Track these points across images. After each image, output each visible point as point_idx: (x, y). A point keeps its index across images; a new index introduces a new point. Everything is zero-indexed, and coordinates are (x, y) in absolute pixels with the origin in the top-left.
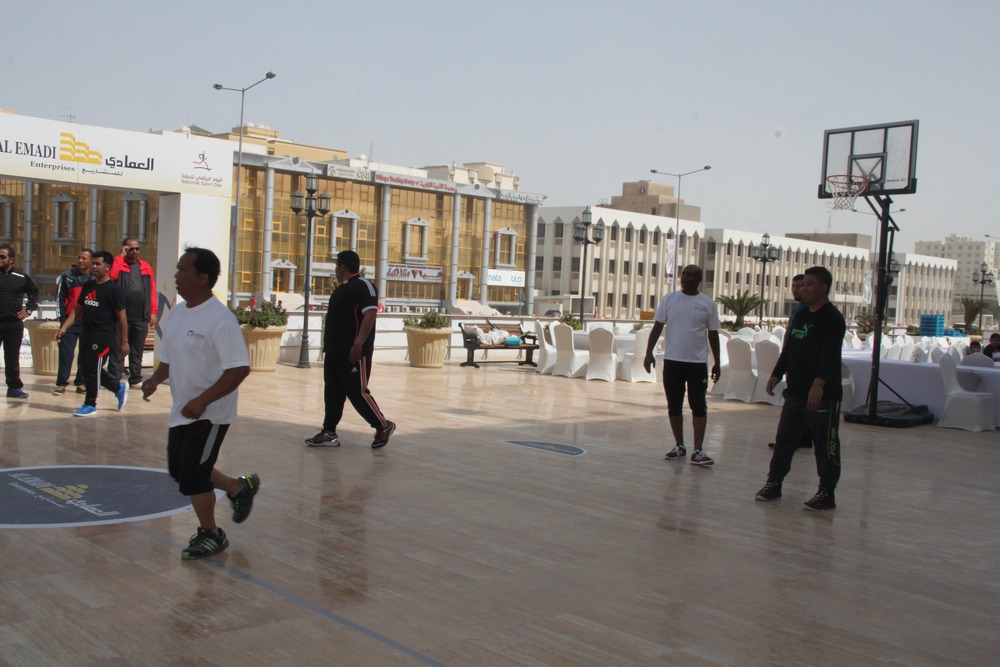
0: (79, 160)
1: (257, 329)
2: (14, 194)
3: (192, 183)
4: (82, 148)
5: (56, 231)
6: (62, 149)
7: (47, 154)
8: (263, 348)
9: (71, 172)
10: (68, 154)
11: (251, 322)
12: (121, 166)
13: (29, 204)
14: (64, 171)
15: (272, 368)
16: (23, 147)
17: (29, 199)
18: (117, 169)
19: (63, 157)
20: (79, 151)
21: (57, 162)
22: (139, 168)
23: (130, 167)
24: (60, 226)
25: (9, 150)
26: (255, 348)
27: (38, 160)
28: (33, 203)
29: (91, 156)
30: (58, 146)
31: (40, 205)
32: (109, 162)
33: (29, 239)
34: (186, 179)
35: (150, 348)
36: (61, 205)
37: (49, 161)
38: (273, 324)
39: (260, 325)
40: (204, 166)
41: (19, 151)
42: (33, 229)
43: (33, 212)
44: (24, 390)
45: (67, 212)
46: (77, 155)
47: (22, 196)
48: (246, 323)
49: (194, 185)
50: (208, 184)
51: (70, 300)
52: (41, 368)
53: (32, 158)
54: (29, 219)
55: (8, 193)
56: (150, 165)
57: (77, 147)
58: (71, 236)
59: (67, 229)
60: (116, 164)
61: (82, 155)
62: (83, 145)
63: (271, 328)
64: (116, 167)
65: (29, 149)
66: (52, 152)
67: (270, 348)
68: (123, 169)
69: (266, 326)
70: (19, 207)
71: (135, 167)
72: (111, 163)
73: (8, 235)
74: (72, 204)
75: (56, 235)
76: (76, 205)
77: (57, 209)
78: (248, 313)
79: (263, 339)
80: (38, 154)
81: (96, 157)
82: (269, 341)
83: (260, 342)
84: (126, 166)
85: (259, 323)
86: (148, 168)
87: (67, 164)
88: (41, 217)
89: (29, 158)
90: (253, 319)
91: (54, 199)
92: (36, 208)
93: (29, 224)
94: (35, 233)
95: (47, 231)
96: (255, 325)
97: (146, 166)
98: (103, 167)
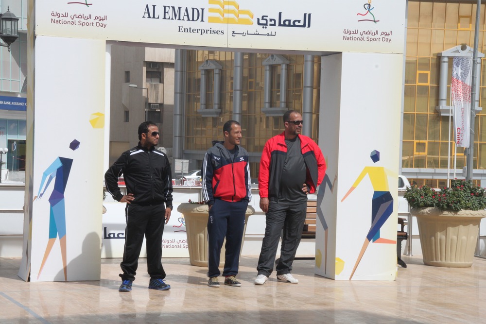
0: (228, 21)
1: (447, 214)
2: (223, 59)
3: (355, 39)
4: (232, 7)
5: (267, 99)
6: (211, 10)
7: (195, 18)
8: (455, 238)
9: (220, 36)
10: (217, 15)
11: (438, 205)
12: (274, 25)
13: (239, 69)
14: (213, 35)
15: (467, 263)
16: (170, 11)
17: (239, 64)
18: (270, 29)
19: (212, 20)
20: (228, 11)
21: (205, 25)
22: (294, 25)
23: (285, 25)
24: (271, 93)
25: (156, 16)
26: (444, 237)
27: (186, 24)
28: (242, 67)
29: (241, 16)
30: (207, 6)
31: (250, 70)
32: (262, 22)
33: (238, 111)
34: (349, 35)
35: (312, 236)
36: (273, 68)
37: (197, 25)
38: (467, 208)
39: (449, 208)
40: (371, 17)
41: (167, 17)
42: (242, 99)
43: (243, 79)
44: (166, 281)
45: (279, 76)
46: (226, 15)
47: (232, 61)
48: (432, 206)
49: (358, 42)
50: (375, 40)
51: (218, 181)
52: (197, 259)
53: (180, 23)
54: (238, 87)
55: (217, 58)
56: (307, 21)
57: (226, 7)
58: (283, 105)
59: (278, 97)
60: (269, 23)
61: (232, 16)
62: (233, 3)
63: (463, 213)
64: (268, 26)
65: (177, 13)
66: (200, 14)
67: (464, 238)
68: (277, 28)
69: (456, 210)
70: (228, 73)
71: (289, 25)
72: (264, 22)
73: (216, 107)
74: (284, 67)
75: (267, 105)
76: (289, 68)
77: (268, 74)
78: (435, 194)
79: (454, 226)
80: (186, 18)
81: (246, 16)
82: (462, 228)
83: (451, 230)
84: (280, 25)
85: (448, 205)
86: (304, 26)
87: (216, 27)
88: (251, 83)
89: (176, 23)
90: (440, 201)
91: (265, 63)
92: (246, 74)
93: (238, 93)
94: (245, 103)
95: (258, 101)
96: (442, 209)
97: (302, 23)
98: (255, 28)
